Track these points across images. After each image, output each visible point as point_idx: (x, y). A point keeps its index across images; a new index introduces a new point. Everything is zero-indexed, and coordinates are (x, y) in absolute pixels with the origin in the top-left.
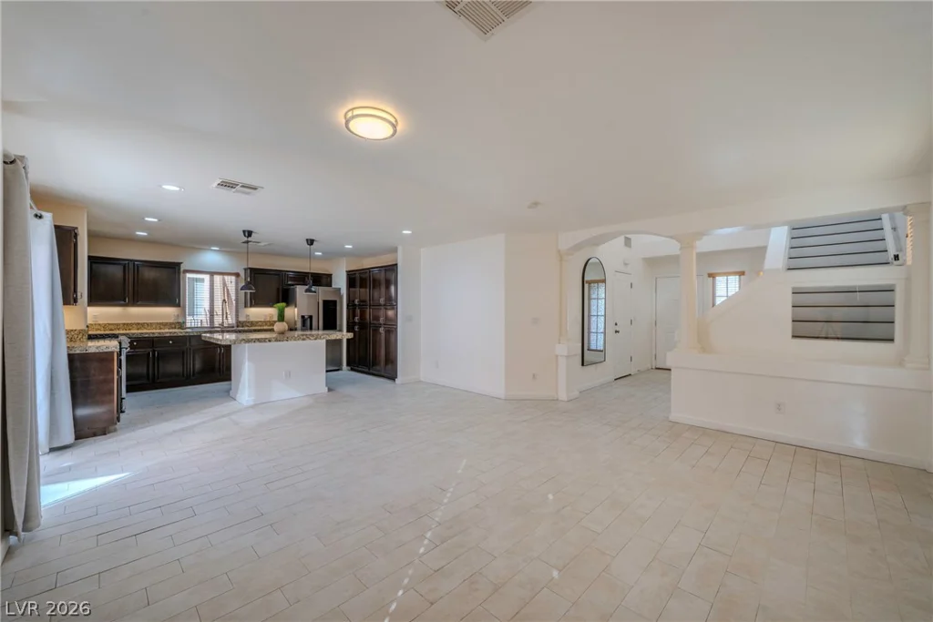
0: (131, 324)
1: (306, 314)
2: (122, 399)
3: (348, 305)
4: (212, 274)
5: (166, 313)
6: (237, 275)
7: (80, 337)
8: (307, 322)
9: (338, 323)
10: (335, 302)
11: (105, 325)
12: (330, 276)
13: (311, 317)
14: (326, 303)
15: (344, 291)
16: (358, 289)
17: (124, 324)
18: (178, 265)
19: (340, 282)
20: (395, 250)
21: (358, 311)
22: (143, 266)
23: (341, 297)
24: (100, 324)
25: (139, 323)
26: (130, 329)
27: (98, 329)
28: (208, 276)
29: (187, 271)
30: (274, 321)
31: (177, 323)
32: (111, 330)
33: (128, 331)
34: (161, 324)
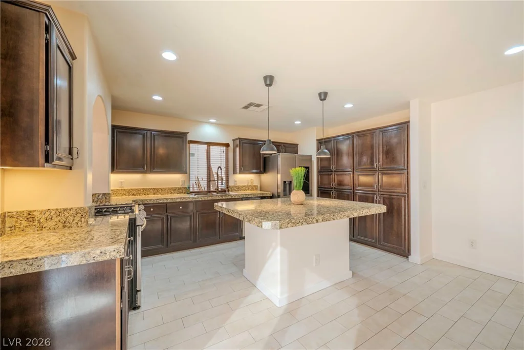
0: (149, 189)
1: (287, 180)
2: (138, 291)
3: (319, 172)
4: (209, 144)
5: (174, 179)
6: (227, 145)
7: (77, 219)
11: (129, 190)
13: (290, 182)
15: (315, 159)
16: (334, 158)
17: (144, 189)
18: (185, 134)
20: (407, 106)
21: (335, 177)
22: (158, 135)
23: (313, 164)
24: (125, 190)
25: (155, 189)
26: (148, 194)
27: (124, 194)
28: (205, 147)
29: (191, 142)
30: (254, 186)
31: (185, 188)
32: (134, 195)
33: (146, 196)
34: (172, 189)
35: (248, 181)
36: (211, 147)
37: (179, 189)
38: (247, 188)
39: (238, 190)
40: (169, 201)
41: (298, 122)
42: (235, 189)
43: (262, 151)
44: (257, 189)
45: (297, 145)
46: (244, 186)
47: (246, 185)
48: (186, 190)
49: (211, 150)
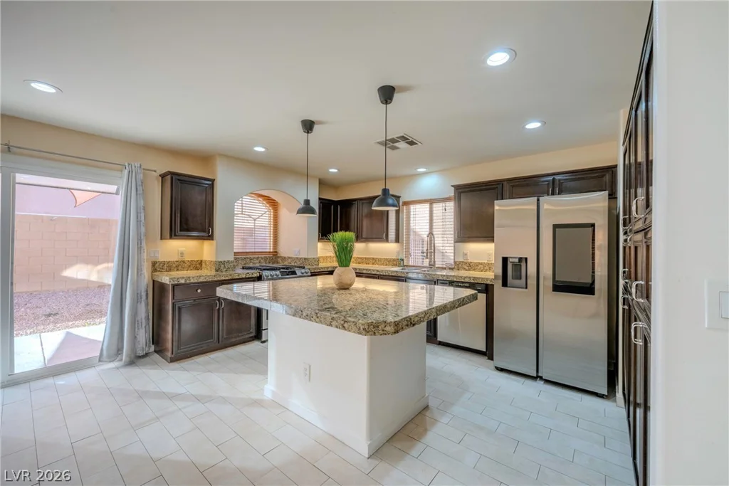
1: (514, 254)
4: (431, 202)
13: (524, 260)
28: (427, 206)
29: (406, 203)
31: (398, 259)
34: (386, 259)
36: (435, 205)
37: (394, 260)
38: (487, 268)
39: (469, 270)
42: (465, 267)
46: (481, 264)
47: (486, 262)
48: (399, 262)
49: (434, 209)
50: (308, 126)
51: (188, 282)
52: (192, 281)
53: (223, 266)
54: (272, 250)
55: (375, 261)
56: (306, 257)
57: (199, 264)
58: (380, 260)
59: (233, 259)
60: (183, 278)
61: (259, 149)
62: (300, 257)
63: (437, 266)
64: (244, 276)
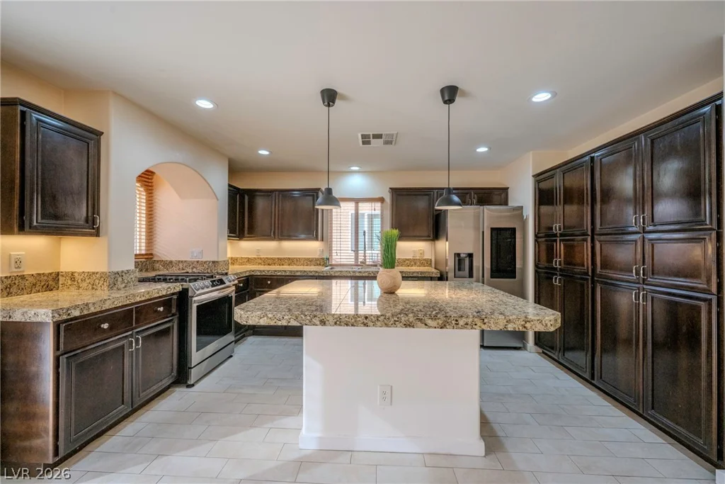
0: (284, 259)
1: (464, 250)
3: (537, 237)
4: (357, 201)
6: (382, 200)
7: (101, 283)
8: (464, 265)
9: (518, 265)
10: (513, 230)
11: (265, 259)
12: (505, 190)
13: (470, 256)
14: (496, 232)
15: (529, 212)
16: (559, 208)
17: (278, 258)
18: (317, 190)
19: (524, 196)
21: (560, 248)
23: (524, 223)
24: (261, 258)
25: (289, 258)
26: (283, 265)
27: (260, 264)
28: (353, 204)
30: (425, 260)
31: (323, 259)
32: (269, 265)
33: (281, 267)
34: (308, 259)
35: (414, 252)
36: (360, 204)
37: (317, 260)
38: (413, 263)
40: (287, 274)
41: (482, 149)
43: (438, 206)
44: (430, 265)
45: (506, 189)
46: (408, 260)
47: (411, 258)
48: (325, 261)
49: (360, 208)
50: (330, 97)
51: (86, 312)
52: (93, 310)
53: (120, 279)
54: (143, 252)
55: (291, 261)
56: (216, 260)
57: (54, 279)
58: (298, 260)
59: (132, 267)
60: (77, 306)
61: (204, 104)
62: (204, 260)
63: (367, 263)
64: (164, 293)
